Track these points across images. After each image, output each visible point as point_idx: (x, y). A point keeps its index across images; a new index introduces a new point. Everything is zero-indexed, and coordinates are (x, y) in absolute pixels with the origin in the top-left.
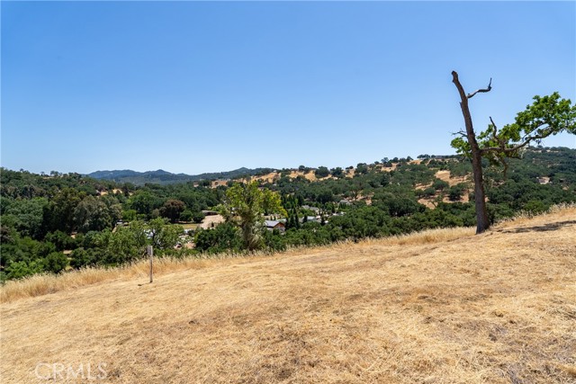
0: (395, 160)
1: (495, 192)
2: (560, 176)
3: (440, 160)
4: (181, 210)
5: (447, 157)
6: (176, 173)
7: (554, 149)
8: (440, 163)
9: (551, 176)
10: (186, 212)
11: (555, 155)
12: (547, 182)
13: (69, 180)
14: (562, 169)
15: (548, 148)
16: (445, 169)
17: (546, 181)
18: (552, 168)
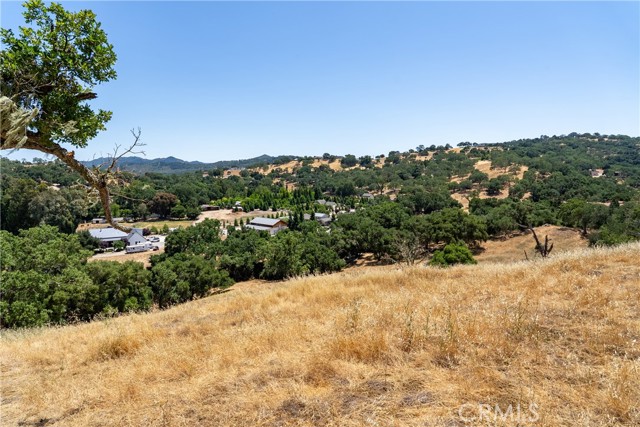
0: (432, 148)
1: (539, 187)
2: (616, 168)
3: (483, 149)
4: (172, 204)
5: (491, 145)
6: (189, 161)
7: (613, 137)
8: (482, 152)
9: (605, 168)
10: (178, 207)
11: (613, 144)
12: (600, 175)
13: (54, 168)
14: (619, 160)
15: (605, 136)
16: (487, 159)
17: (600, 173)
18: (608, 159)
